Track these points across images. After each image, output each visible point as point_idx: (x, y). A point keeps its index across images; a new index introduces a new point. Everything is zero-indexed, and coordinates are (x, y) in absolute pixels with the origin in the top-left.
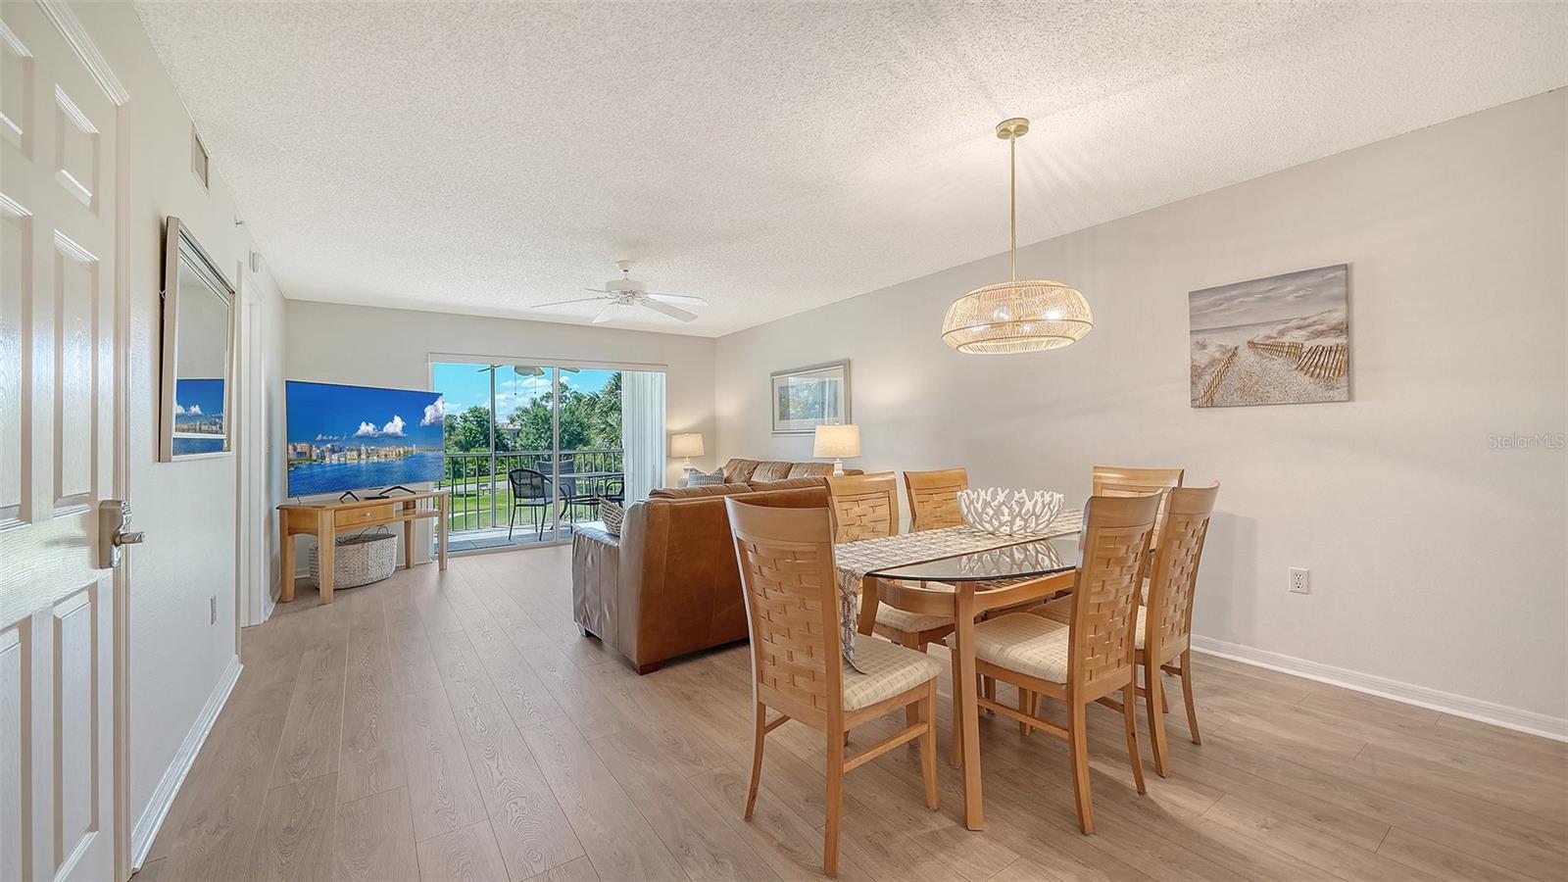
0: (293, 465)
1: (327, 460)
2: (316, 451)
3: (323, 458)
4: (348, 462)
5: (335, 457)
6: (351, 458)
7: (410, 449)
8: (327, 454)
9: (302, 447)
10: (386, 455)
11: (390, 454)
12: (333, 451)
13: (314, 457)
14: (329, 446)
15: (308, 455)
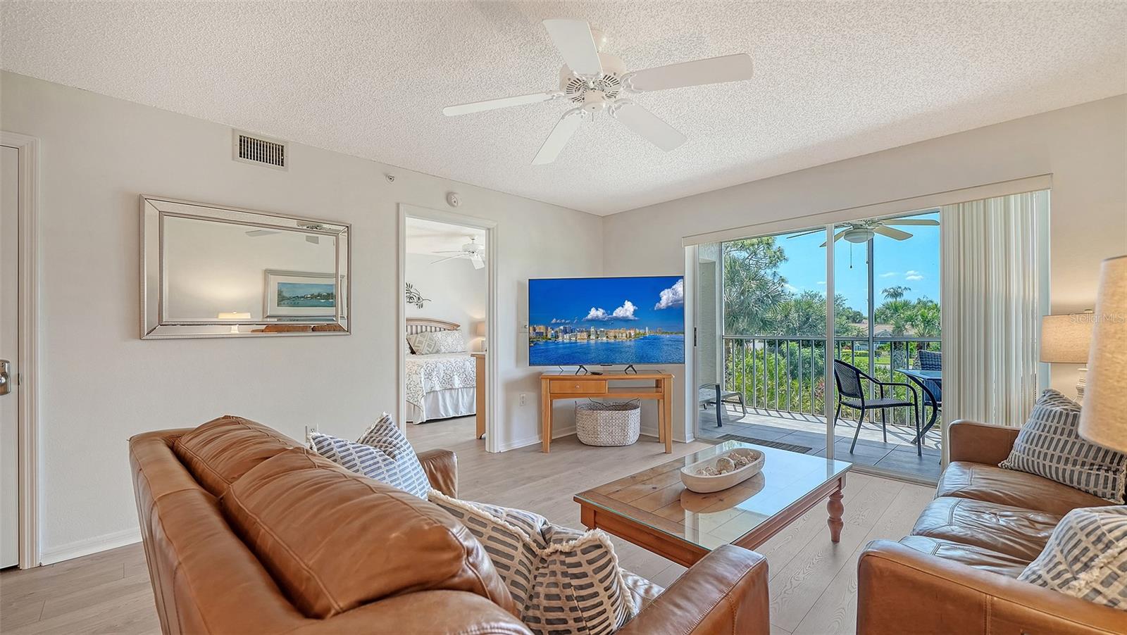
0: (532, 342)
1: (560, 339)
2: (551, 332)
3: (557, 337)
4: (578, 341)
5: (567, 336)
6: (581, 338)
7: (642, 331)
8: (560, 334)
9: (541, 329)
10: (615, 337)
11: (623, 336)
12: (565, 332)
13: (549, 336)
14: (562, 327)
15: (545, 334)
